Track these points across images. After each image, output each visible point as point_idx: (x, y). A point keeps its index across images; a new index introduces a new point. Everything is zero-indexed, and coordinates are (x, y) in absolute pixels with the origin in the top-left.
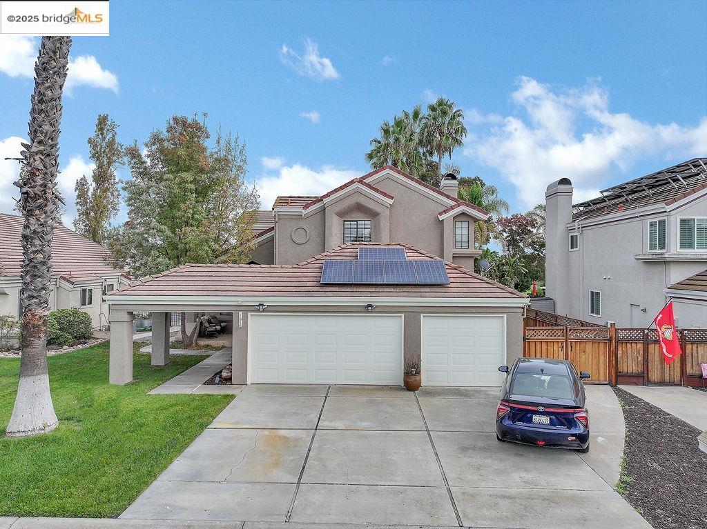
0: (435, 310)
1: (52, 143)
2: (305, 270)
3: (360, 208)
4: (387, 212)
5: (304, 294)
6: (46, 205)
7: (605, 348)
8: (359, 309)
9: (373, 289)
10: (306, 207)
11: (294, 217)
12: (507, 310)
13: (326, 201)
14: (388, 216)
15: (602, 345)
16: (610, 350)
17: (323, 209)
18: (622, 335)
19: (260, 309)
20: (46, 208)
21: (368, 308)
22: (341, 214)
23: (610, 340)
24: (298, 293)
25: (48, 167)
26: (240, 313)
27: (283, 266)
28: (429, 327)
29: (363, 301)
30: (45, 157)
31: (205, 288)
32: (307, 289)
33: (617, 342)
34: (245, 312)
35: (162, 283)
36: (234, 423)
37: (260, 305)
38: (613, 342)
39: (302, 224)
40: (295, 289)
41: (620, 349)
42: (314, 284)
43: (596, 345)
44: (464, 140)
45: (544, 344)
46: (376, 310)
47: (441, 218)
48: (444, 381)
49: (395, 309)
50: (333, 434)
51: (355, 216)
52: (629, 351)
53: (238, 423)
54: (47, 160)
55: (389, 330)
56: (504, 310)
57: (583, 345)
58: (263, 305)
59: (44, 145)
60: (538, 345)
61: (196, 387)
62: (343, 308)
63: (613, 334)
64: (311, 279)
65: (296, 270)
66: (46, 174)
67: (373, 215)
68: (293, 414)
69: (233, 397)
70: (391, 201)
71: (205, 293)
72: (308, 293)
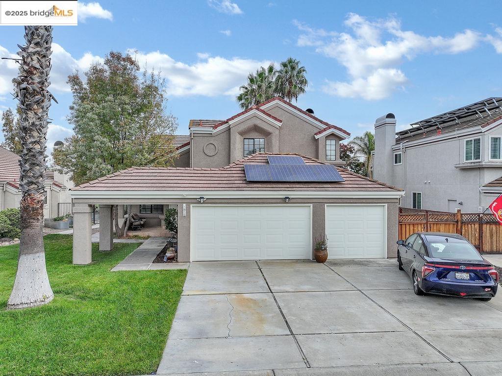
0: (335, 201)
1: (47, 46)
2: (230, 172)
3: (256, 129)
4: (277, 132)
5: (235, 189)
6: (43, 101)
7: (454, 227)
8: (279, 201)
9: (288, 186)
10: (215, 127)
11: (206, 135)
12: (388, 201)
13: (231, 122)
14: (278, 136)
15: (451, 226)
16: (457, 229)
17: (229, 129)
18: (465, 218)
19: (200, 201)
20: (43, 104)
21: (286, 200)
22: (242, 134)
23: (457, 222)
24: (231, 188)
25: (44, 67)
26: (184, 205)
27: (212, 169)
28: (332, 214)
29: (281, 194)
30: (42, 58)
31: (153, 185)
32: (237, 185)
33: (462, 223)
34: (188, 204)
35: (116, 181)
36: (202, 290)
37: (201, 198)
38: (459, 223)
39: (212, 141)
40: (226, 186)
41: (463, 228)
42: (241, 182)
43: (447, 226)
44: (306, 88)
45: (411, 226)
46: (292, 201)
47: (317, 137)
48: (342, 255)
49: (306, 201)
50: (288, 296)
51: (253, 135)
52: (470, 230)
53: (205, 290)
54: (43, 60)
55: (302, 216)
56: (385, 201)
57: (438, 226)
58: (203, 198)
59: (41, 47)
60: (408, 227)
61: (149, 265)
62: (266, 200)
63: (459, 217)
64: (237, 178)
65: (223, 172)
66: (43, 73)
67: (266, 134)
68: (244, 282)
69: (186, 271)
70: (280, 124)
71: (155, 189)
72: (239, 189)
